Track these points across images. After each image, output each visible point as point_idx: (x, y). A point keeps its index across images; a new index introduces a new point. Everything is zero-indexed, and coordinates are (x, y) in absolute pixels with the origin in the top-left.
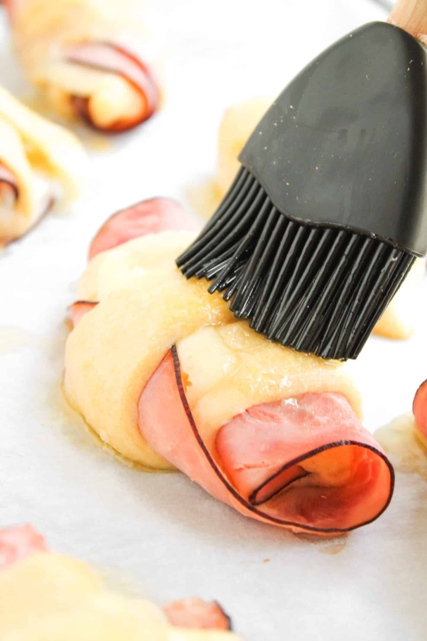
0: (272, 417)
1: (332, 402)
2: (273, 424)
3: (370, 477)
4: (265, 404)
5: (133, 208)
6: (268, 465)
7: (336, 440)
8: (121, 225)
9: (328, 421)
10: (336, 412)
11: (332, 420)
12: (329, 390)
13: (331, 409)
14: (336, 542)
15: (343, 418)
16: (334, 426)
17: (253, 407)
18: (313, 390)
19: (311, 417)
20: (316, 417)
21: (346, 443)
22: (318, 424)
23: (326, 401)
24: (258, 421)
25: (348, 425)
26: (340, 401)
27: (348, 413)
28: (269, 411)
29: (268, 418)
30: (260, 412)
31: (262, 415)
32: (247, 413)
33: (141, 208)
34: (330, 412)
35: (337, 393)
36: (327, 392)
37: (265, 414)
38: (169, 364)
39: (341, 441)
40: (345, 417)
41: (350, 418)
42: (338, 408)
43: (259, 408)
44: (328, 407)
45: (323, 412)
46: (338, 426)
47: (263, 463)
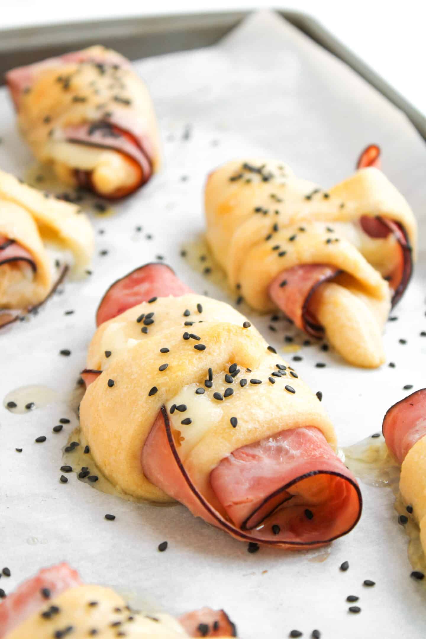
0: (254, 457)
1: (304, 435)
2: (255, 462)
3: (345, 494)
4: (247, 446)
5: (129, 276)
6: (252, 501)
7: (306, 472)
8: (119, 294)
9: (302, 454)
10: (308, 445)
11: (304, 453)
12: (301, 426)
13: (304, 442)
14: (323, 552)
15: (314, 449)
16: (306, 458)
17: (237, 449)
18: (286, 428)
19: (287, 452)
20: (291, 451)
21: (315, 473)
22: (293, 457)
23: (299, 435)
24: (241, 461)
25: (318, 455)
26: (311, 433)
27: (319, 443)
28: (250, 451)
29: (250, 458)
30: (243, 453)
31: (244, 456)
32: (232, 455)
33: (135, 276)
34: (303, 445)
35: (309, 427)
36: (299, 427)
37: (248, 455)
38: (161, 423)
39: (311, 472)
40: (316, 448)
41: (320, 447)
42: (310, 440)
43: (242, 450)
44: (301, 440)
45: (297, 446)
46: (309, 457)
47: (247, 499)
